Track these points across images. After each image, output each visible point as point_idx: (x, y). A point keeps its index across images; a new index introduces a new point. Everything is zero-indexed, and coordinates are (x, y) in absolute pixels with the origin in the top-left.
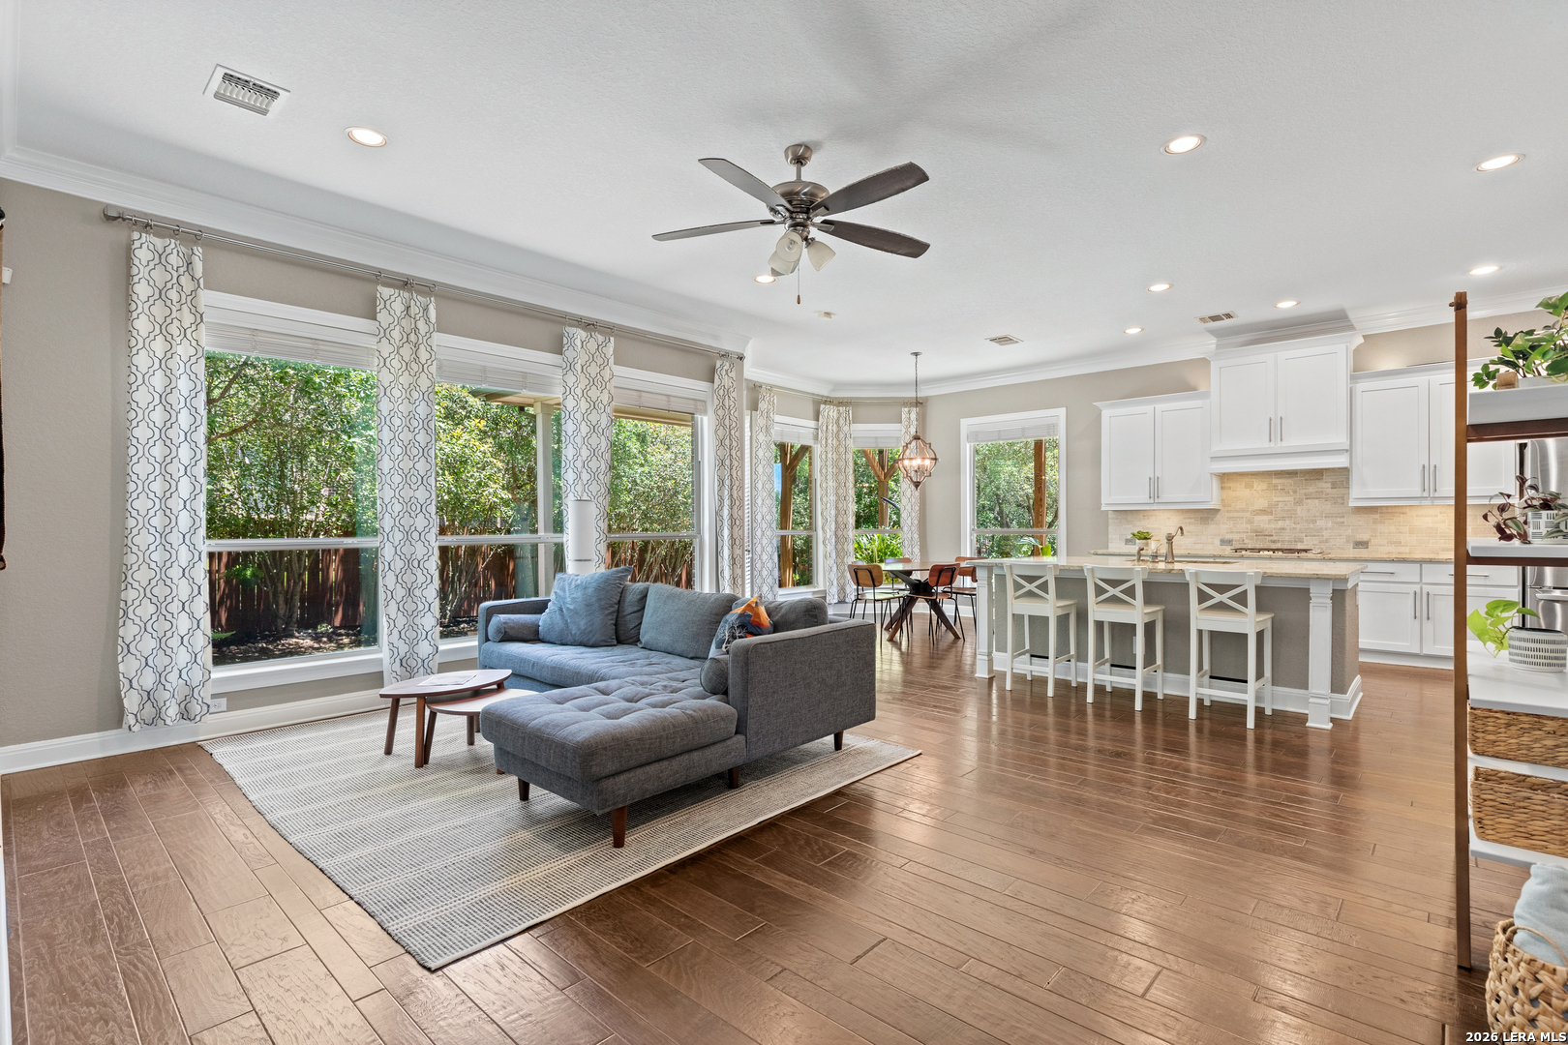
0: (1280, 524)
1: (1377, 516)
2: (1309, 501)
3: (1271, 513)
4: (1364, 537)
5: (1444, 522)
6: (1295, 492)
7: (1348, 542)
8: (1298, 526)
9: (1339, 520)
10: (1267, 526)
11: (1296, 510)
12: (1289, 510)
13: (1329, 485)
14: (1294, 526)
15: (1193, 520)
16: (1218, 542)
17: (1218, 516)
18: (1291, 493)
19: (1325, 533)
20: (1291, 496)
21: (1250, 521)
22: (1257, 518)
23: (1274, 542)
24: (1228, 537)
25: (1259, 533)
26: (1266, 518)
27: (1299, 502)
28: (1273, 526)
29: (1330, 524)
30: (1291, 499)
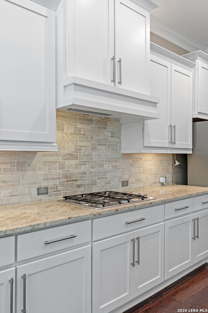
0: (83, 169)
1: (131, 161)
2: (100, 147)
3: (76, 158)
4: (126, 177)
5: (153, 165)
6: (92, 138)
7: (119, 182)
8: (93, 170)
9: (115, 164)
10: (74, 171)
11: (92, 155)
12: (88, 155)
13: (110, 134)
14: (91, 170)
15: (9, 166)
16: (35, 192)
17: (35, 161)
18: (90, 139)
19: (108, 175)
20: (89, 141)
21: (62, 167)
22: (67, 163)
23: (79, 186)
24: (44, 184)
25: (69, 179)
26: (73, 162)
27: (94, 148)
28: (78, 171)
29: (111, 167)
30: (89, 144)
